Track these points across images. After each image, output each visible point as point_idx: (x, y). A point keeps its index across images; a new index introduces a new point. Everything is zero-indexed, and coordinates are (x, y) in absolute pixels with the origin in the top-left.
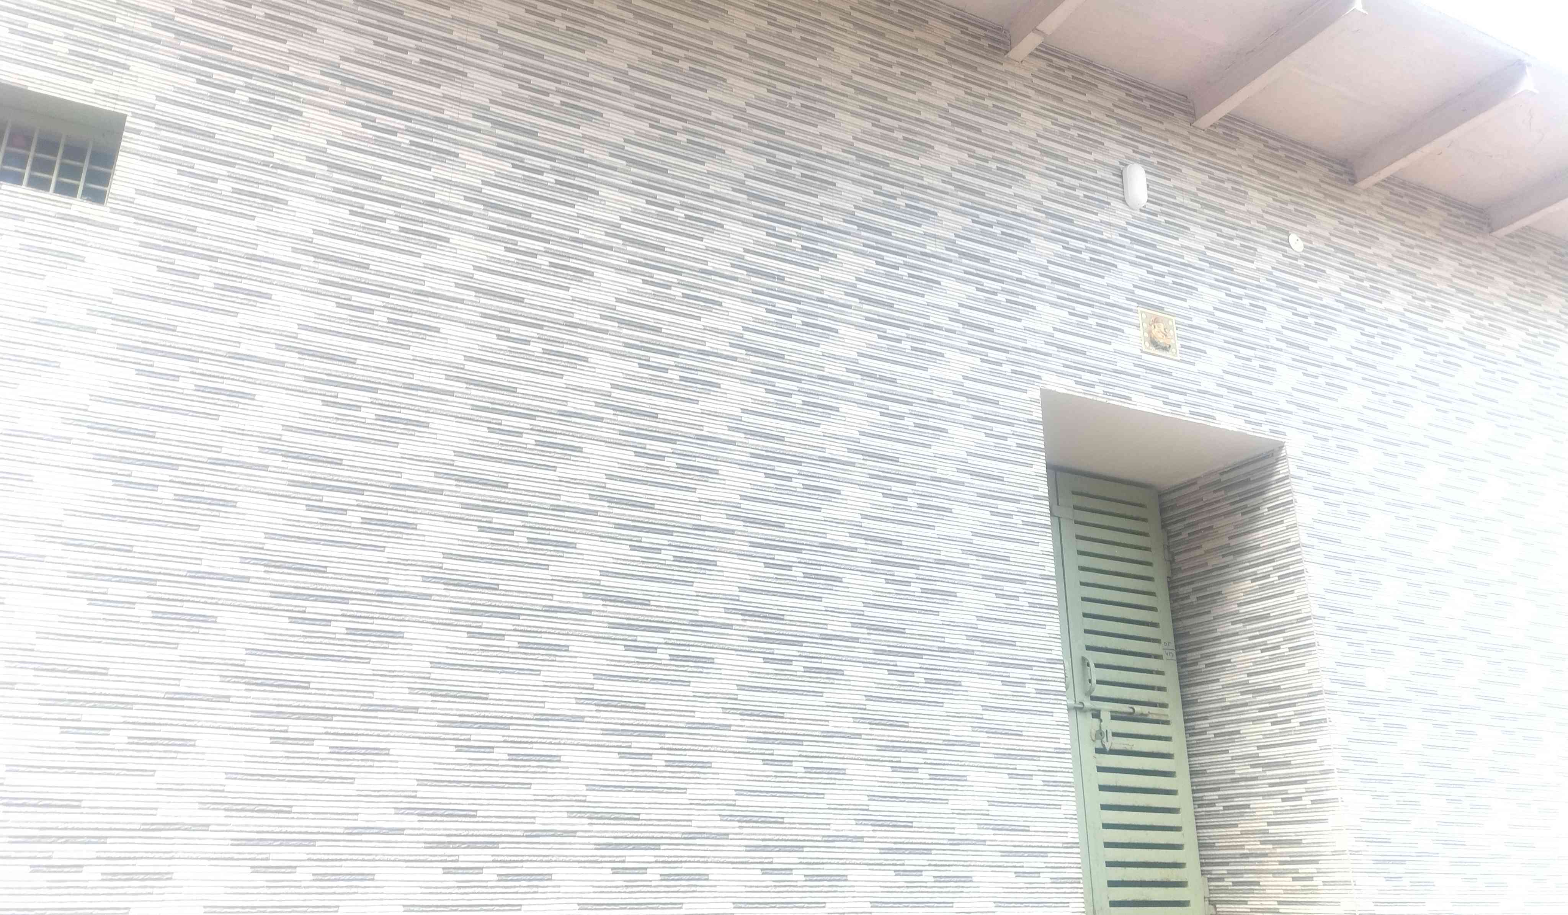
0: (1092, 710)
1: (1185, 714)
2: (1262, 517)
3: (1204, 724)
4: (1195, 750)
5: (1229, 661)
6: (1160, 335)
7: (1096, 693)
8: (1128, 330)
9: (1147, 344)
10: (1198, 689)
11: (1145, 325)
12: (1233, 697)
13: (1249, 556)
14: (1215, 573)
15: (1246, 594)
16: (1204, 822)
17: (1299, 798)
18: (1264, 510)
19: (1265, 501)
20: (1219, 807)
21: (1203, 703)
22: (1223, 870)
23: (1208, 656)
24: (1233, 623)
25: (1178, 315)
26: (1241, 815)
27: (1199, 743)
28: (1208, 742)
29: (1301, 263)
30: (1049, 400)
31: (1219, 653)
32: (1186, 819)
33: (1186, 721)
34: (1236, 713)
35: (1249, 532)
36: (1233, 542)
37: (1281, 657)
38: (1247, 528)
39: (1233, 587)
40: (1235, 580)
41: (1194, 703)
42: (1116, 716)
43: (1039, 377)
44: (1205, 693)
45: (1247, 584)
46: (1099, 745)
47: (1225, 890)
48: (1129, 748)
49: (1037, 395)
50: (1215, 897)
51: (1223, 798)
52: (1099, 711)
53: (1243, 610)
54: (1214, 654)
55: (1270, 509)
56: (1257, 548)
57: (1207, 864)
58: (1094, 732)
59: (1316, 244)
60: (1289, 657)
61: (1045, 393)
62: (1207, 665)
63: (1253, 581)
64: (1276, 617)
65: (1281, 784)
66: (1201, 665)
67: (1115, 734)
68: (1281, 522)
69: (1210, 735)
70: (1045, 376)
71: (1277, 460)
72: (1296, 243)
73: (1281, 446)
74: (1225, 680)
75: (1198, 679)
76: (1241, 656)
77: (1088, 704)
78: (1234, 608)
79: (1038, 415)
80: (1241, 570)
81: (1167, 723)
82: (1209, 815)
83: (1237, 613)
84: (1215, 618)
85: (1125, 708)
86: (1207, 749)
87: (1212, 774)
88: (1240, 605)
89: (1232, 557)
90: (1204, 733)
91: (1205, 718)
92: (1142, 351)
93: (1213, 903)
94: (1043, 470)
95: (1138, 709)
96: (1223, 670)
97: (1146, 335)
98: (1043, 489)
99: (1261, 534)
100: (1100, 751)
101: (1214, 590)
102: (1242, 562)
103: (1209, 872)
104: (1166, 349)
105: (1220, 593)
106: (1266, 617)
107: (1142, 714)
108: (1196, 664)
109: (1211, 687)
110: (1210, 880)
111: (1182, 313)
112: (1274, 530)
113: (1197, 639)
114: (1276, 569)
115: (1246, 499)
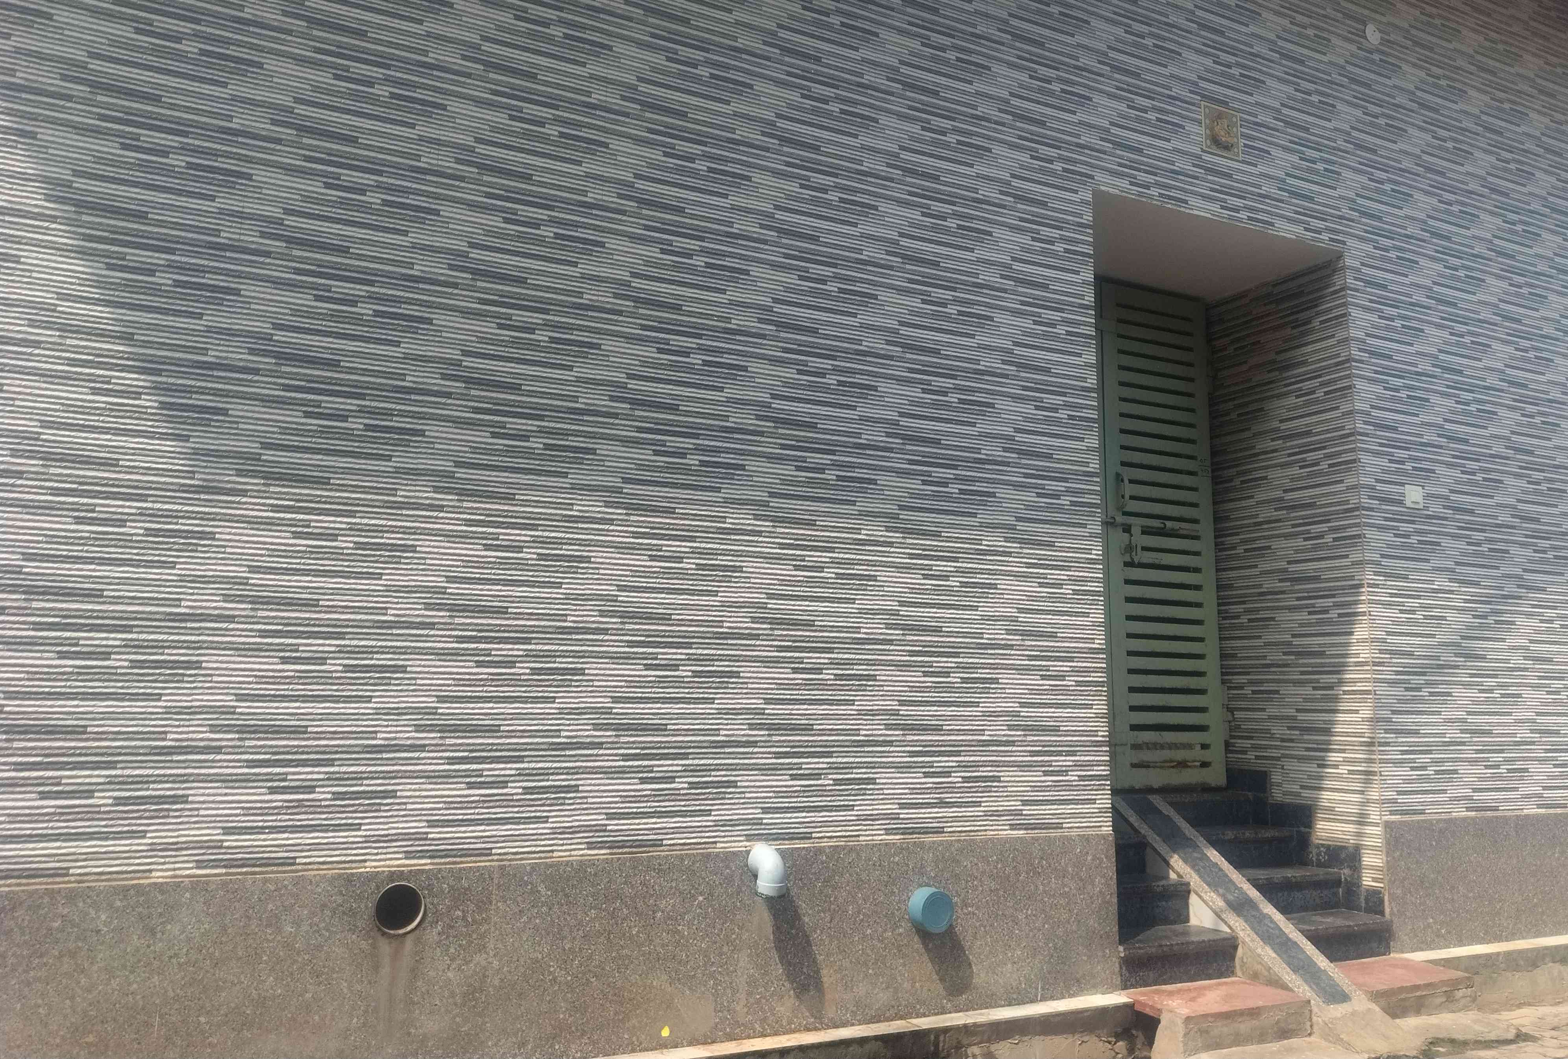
0: (1123, 524)
1: (1216, 530)
2: (1312, 331)
3: (1235, 539)
4: (1223, 565)
5: (1265, 478)
6: (1222, 133)
7: (1128, 509)
8: (1189, 126)
9: (1208, 142)
10: (1231, 505)
11: (1208, 121)
12: (1266, 513)
13: (1295, 372)
14: (1257, 390)
15: (1289, 410)
16: (1227, 634)
17: (1326, 612)
18: (1316, 323)
19: (1318, 314)
20: (1244, 620)
21: (1237, 519)
22: (1243, 679)
23: (1245, 473)
24: (1273, 440)
25: (1243, 112)
26: (1266, 627)
27: (1230, 558)
28: (1237, 557)
29: (1376, 57)
30: (1101, 201)
31: (1255, 469)
32: (1210, 631)
33: (1216, 537)
34: (1268, 529)
35: (1298, 347)
36: (1279, 358)
37: (1321, 473)
38: (1296, 343)
39: (1277, 403)
40: (1279, 396)
41: (1227, 519)
42: (1146, 531)
43: (1092, 177)
44: (1237, 509)
45: (1292, 400)
46: (1127, 559)
47: (1244, 698)
48: (1157, 562)
49: (1089, 197)
50: (1234, 704)
51: (1248, 611)
52: (1130, 526)
53: (1283, 426)
54: (1250, 471)
55: (1322, 322)
56: (1304, 363)
57: (1227, 674)
58: (1123, 546)
59: (1392, 37)
60: (1328, 474)
61: (1096, 194)
62: (1243, 482)
63: (1297, 397)
64: (1319, 434)
65: (1309, 598)
66: (1237, 482)
67: (1144, 549)
68: (1333, 336)
69: (1240, 550)
70: (1099, 176)
71: (1334, 271)
72: (1373, 35)
73: (1340, 256)
74: (1261, 496)
75: (1232, 495)
76: (1278, 473)
77: (1120, 519)
78: (1275, 424)
79: (1088, 218)
80: (1286, 385)
81: (1196, 538)
82: (1233, 627)
83: (1277, 430)
84: (1254, 435)
85: (1156, 523)
86: (1234, 563)
87: (1241, 588)
88: (1281, 421)
89: (1277, 373)
90: (1234, 548)
91: (1237, 534)
92: (1203, 151)
93: (1231, 710)
94: (1090, 277)
95: (1169, 524)
96: (1259, 486)
97: (1208, 132)
98: (1090, 298)
99: (1309, 348)
100: (1129, 564)
101: (1255, 406)
102: (1288, 378)
103: (1230, 681)
104: (1227, 147)
105: (1262, 409)
106: (1308, 433)
107: (1173, 529)
108: (1231, 481)
109: (1244, 503)
110: (1229, 688)
111: (1247, 108)
112: (1323, 344)
113: (1234, 456)
114: (1323, 384)
115: (1298, 312)
